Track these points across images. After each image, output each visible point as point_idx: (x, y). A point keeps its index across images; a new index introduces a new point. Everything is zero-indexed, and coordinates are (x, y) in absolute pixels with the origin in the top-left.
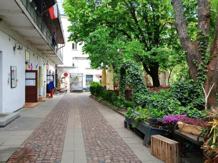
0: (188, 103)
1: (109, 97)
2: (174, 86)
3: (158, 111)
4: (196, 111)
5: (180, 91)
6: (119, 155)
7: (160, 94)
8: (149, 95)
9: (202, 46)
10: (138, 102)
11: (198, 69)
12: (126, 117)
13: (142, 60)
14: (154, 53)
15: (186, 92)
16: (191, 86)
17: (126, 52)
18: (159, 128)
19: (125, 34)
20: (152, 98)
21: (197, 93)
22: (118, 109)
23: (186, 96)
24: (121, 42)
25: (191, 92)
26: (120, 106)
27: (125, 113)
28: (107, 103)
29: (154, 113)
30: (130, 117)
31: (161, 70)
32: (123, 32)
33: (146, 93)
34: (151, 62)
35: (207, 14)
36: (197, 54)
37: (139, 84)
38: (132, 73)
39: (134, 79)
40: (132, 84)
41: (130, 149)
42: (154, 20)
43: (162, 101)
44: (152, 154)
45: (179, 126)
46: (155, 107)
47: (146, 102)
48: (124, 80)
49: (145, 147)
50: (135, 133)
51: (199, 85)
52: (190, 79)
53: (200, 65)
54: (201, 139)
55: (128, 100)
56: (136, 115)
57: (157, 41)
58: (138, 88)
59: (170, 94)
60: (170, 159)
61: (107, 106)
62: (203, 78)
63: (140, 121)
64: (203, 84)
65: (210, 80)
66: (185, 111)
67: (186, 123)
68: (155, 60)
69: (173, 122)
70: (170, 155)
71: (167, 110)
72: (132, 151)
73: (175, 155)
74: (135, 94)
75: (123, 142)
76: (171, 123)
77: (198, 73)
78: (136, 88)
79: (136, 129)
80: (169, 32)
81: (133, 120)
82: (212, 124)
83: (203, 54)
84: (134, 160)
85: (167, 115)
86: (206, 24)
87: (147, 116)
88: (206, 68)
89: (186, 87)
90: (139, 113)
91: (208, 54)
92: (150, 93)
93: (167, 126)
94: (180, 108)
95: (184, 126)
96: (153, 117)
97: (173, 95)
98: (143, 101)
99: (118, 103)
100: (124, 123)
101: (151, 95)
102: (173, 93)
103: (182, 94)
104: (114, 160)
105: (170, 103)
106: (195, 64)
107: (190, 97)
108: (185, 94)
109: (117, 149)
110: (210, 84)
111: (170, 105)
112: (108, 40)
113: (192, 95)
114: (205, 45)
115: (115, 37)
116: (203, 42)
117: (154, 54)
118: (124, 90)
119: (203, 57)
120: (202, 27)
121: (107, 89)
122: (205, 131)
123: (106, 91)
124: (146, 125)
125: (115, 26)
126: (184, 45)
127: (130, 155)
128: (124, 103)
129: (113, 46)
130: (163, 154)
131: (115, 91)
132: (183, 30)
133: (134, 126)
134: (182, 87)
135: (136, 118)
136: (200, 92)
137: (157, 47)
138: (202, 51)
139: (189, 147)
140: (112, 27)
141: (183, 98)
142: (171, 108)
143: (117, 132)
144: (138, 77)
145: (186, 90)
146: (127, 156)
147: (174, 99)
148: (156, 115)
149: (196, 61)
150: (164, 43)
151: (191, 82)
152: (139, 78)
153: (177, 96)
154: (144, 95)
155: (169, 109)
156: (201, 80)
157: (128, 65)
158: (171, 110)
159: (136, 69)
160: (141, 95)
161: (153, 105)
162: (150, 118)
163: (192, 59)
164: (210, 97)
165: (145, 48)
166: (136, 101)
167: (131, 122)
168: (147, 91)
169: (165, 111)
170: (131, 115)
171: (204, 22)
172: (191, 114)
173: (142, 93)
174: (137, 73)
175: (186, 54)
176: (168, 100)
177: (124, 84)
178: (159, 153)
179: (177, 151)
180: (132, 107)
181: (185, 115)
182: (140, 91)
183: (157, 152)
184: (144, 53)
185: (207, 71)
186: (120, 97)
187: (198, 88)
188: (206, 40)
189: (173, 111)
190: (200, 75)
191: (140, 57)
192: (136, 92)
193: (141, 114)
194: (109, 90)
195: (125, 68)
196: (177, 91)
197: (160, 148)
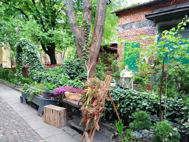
0: (75, 77)
1: (5, 75)
2: (65, 63)
3: (52, 85)
4: (80, 83)
5: (70, 67)
6: (12, 129)
7: (54, 70)
8: (45, 71)
9: (86, 32)
10: (35, 78)
11: (83, 50)
12: (22, 92)
13: (39, 40)
14: (50, 34)
15: (74, 68)
16: (78, 63)
17: (23, 31)
18: (51, 99)
19: (23, 13)
20: (46, 74)
21: (82, 69)
22: (15, 86)
23: (74, 71)
24: (18, 20)
25: (78, 68)
26: (17, 83)
27: (21, 89)
28: (4, 81)
29: (47, 87)
30: (26, 92)
31: (58, 50)
32: (20, 11)
33: (42, 70)
34: (48, 43)
35: (90, 7)
36: (83, 38)
37: (35, 62)
38: (29, 51)
39: (30, 57)
40: (28, 61)
41: (24, 121)
42: (51, 5)
43: (55, 76)
44: (44, 122)
45: (66, 96)
46: (49, 81)
47: (41, 78)
48: (21, 57)
49: (39, 117)
50: (31, 106)
51: (83, 63)
52: (77, 58)
53: (84, 47)
54: (81, 104)
55: (25, 77)
56: (32, 90)
57: (53, 25)
58: (34, 65)
59: (61, 70)
60: (59, 123)
61: (3, 84)
62: (87, 57)
63: (36, 95)
64: (86, 62)
65: (91, 59)
66: (72, 83)
67: (71, 92)
68: (52, 41)
69: (62, 93)
70: (58, 120)
71: (58, 84)
72: (26, 122)
73: (63, 119)
74: (32, 71)
75: (18, 116)
76: (60, 94)
77: (83, 54)
78: (33, 66)
79: (31, 102)
80: (64, 17)
81: (29, 94)
82: (87, 90)
83: (86, 38)
84: (27, 130)
85: (58, 87)
86: (89, 15)
87: (41, 90)
88: (88, 50)
89: (74, 64)
90: (35, 88)
91: (90, 39)
92: (45, 70)
93: (58, 97)
94: (69, 81)
95: (69, 95)
96: (46, 90)
97: (64, 71)
98: (39, 77)
99: (15, 80)
100: (20, 99)
101: (46, 71)
102: (64, 69)
103: (71, 70)
104: (6, 134)
105: (61, 78)
106: (80, 46)
107: (77, 72)
108: (73, 70)
109: (11, 123)
110: (91, 62)
111: (61, 79)
112: (3, 17)
113: (79, 70)
114: (88, 32)
115: (12, 15)
116: (86, 29)
117: (50, 36)
118: (21, 67)
119: (86, 41)
120: (86, 17)
121: (4, 67)
122: (83, 96)
123: (1, 69)
124: (40, 98)
125: (11, 3)
126: (73, 30)
127: (24, 126)
128: (21, 80)
129: (9, 24)
130: (53, 120)
131: (12, 69)
132: (72, 17)
133: (29, 100)
134: (71, 64)
135: (31, 93)
136: (84, 68)
137: (54, 30)
138: (86, 36)
139: (75, 111)
140: (8, 4)
141: (71, 73)
142: (61, 82)
143: (12, 108)
144: (34, 55)
145: (74, 67)
146: (20, 128)
147: (64, 74)
148: (49, 88)
149: (82, 44)
150: (60, 27)
151: (78, 60)
152: (36, 56)
153: (67, 72)
154: (40, 71)
155: (60, 83)
156: (85, 59)
157: (25, 43)
158: (61, 83)
159: (32, 47)
160: (37, 71)
161: (48, 80)
162: (44, 91)
163: (79, 42)
164: (91, 72)
165: (42, 29)
166: (33, 78)
167: (26, 97)
168: (43, 68)
169: (56, 84)
170: (27, 91)
171: (88, 13)
172: (76, 85)
173: (38, 70)
174: (33, 51)
175: (74, 37)
176: (60, 75)
177: (21, 62)
178: (50, 120)
179: (65, 116)
180: (28, 83)
181: (72, 86)
182: (36, 68)
183: (48, 119)
184: (41, 34)
185: (89, 52)
186: (17, 74)
187: (83, 65)
188: (89, 28)
189: (63, 84)
190: (85, 55)
191: (38, 37)
192: (32, 69)
193: (36, 88)
194: (5, 68)
195: (21, 46)
196: (67, 68)
197: (51, 115)
